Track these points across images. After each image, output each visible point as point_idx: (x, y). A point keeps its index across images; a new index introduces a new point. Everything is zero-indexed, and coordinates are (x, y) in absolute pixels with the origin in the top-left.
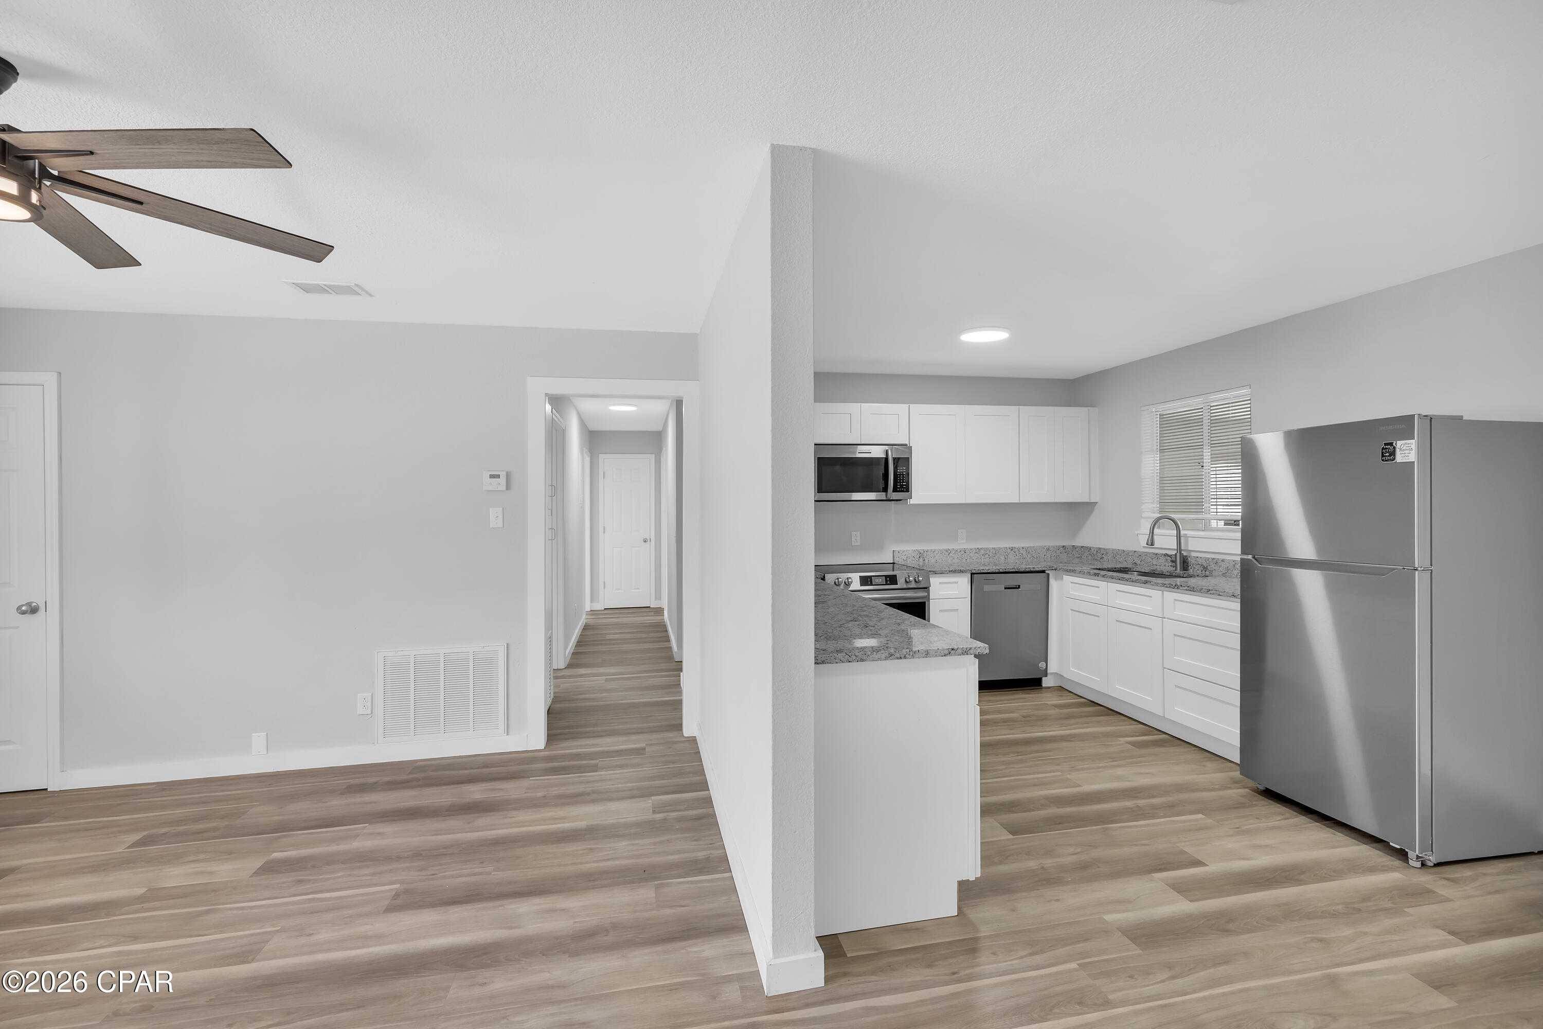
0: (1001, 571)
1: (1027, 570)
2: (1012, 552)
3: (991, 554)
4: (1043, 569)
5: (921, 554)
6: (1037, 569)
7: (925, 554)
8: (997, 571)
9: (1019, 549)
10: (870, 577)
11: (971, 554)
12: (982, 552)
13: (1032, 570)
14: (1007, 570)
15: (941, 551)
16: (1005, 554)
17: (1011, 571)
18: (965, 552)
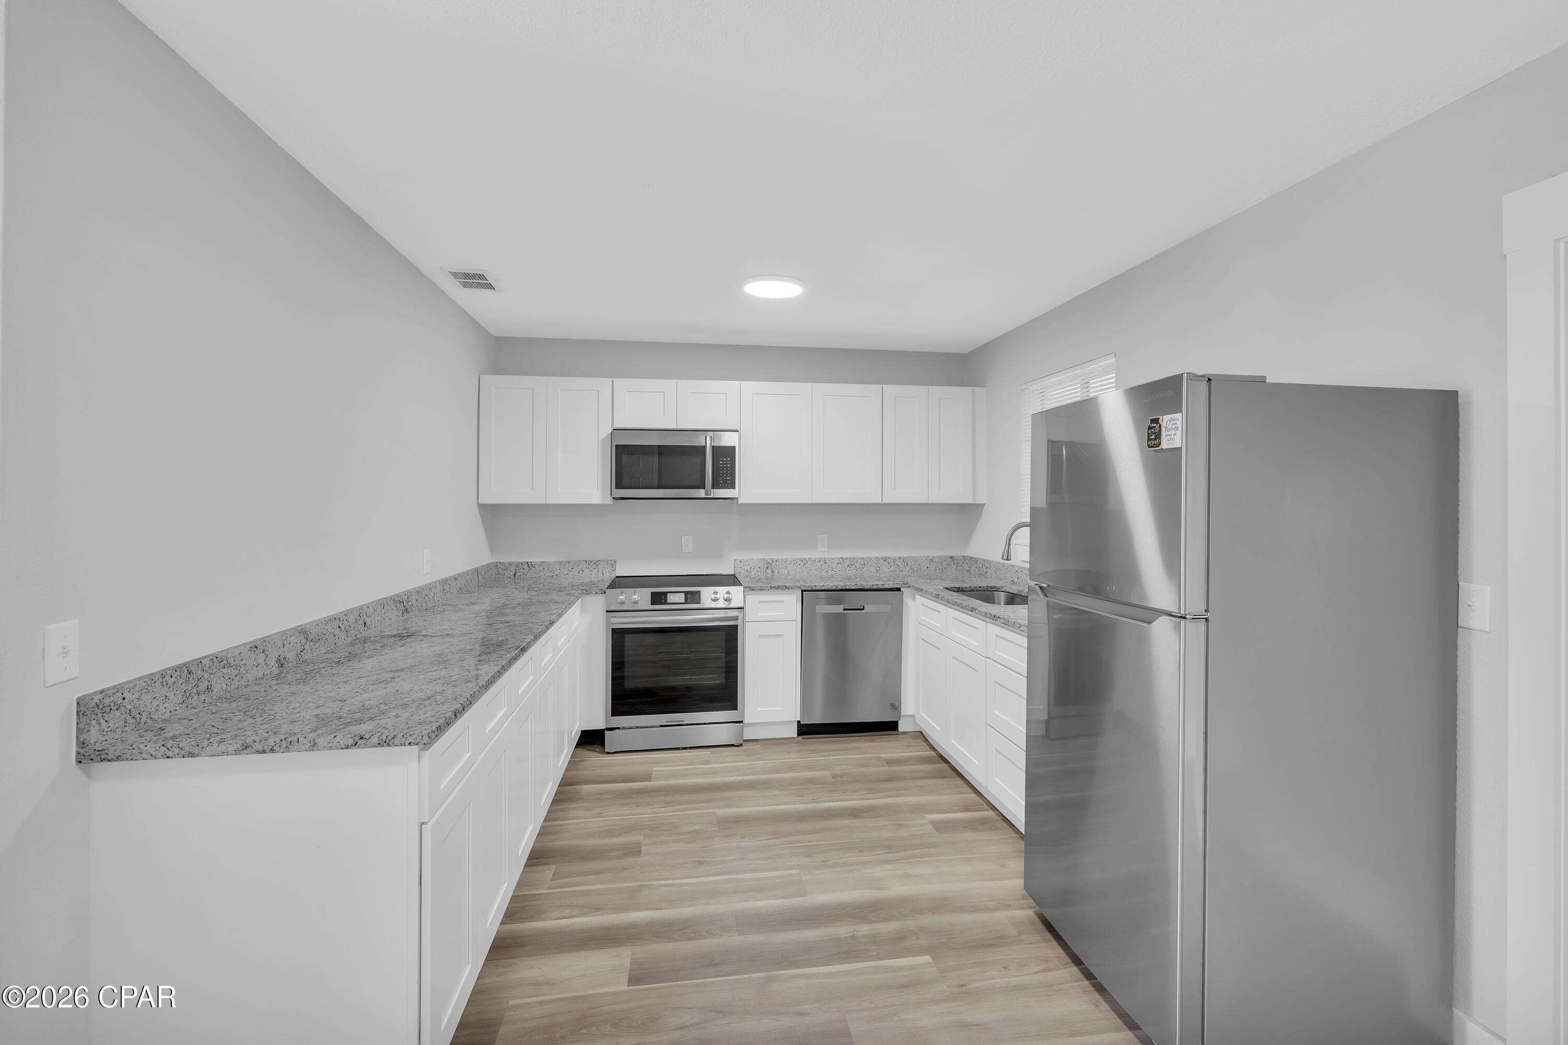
0: (839, 588)
1: (874, 587)
2: (886, 563)
3: (858, 566)
4: (899, 586)
5: (769, 564)
6: (888, 587)
7: (774, 564)
8: (834, 588)
9: (894, 560)
10: (665, 594)
11: (833, 565)
12: (848, 562)
13: (881, 587)
14: (847, 587)
15: (794, 561)
16: (876, 565)
17: (853, 588)
18: (825, 563)
